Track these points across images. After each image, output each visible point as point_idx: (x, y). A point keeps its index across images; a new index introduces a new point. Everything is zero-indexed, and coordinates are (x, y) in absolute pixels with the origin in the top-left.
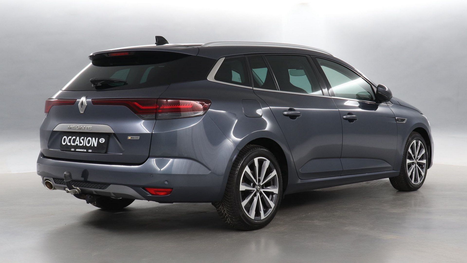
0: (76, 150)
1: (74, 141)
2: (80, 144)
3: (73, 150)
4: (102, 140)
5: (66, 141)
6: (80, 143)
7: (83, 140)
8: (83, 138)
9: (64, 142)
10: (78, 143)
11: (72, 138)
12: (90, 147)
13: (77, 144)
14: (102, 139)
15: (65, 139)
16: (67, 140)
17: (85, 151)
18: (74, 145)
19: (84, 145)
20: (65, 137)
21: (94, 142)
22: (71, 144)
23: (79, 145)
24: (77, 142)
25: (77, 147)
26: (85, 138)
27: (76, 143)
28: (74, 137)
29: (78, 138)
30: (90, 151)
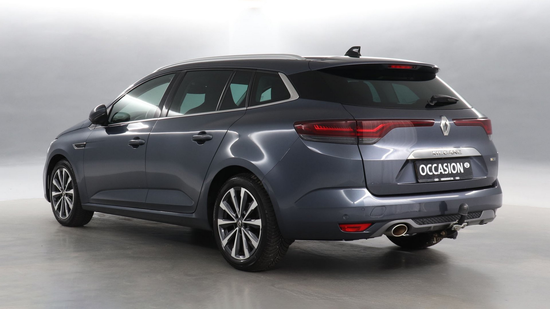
0: (442, 180)
1: (436, 169)
2: (445, 172)
3: (437, 180)
4: (467, 165)
5: (425, 170)
6: (445, 170)
7: (447, 166)
8: (446, 164)
9: (423, 171)
10: (442, 171)
11: (432, 166)
12: (457, 174)
13: (441, 173)
14: (467, 163)
15: (423, 168)
16: (427, 170)
17: (452, 179)
18: (438, 174)
19: (450, 172)
20: (423, 166)
21: (459, 168)
22: (433, 173)
23: (443, 173)
24: (441, 169)
25: (441, 175)
26: (449, 164)
27: (439, 171)
28: (435, 165)
29: (440, 165)
30: (458, 178)
